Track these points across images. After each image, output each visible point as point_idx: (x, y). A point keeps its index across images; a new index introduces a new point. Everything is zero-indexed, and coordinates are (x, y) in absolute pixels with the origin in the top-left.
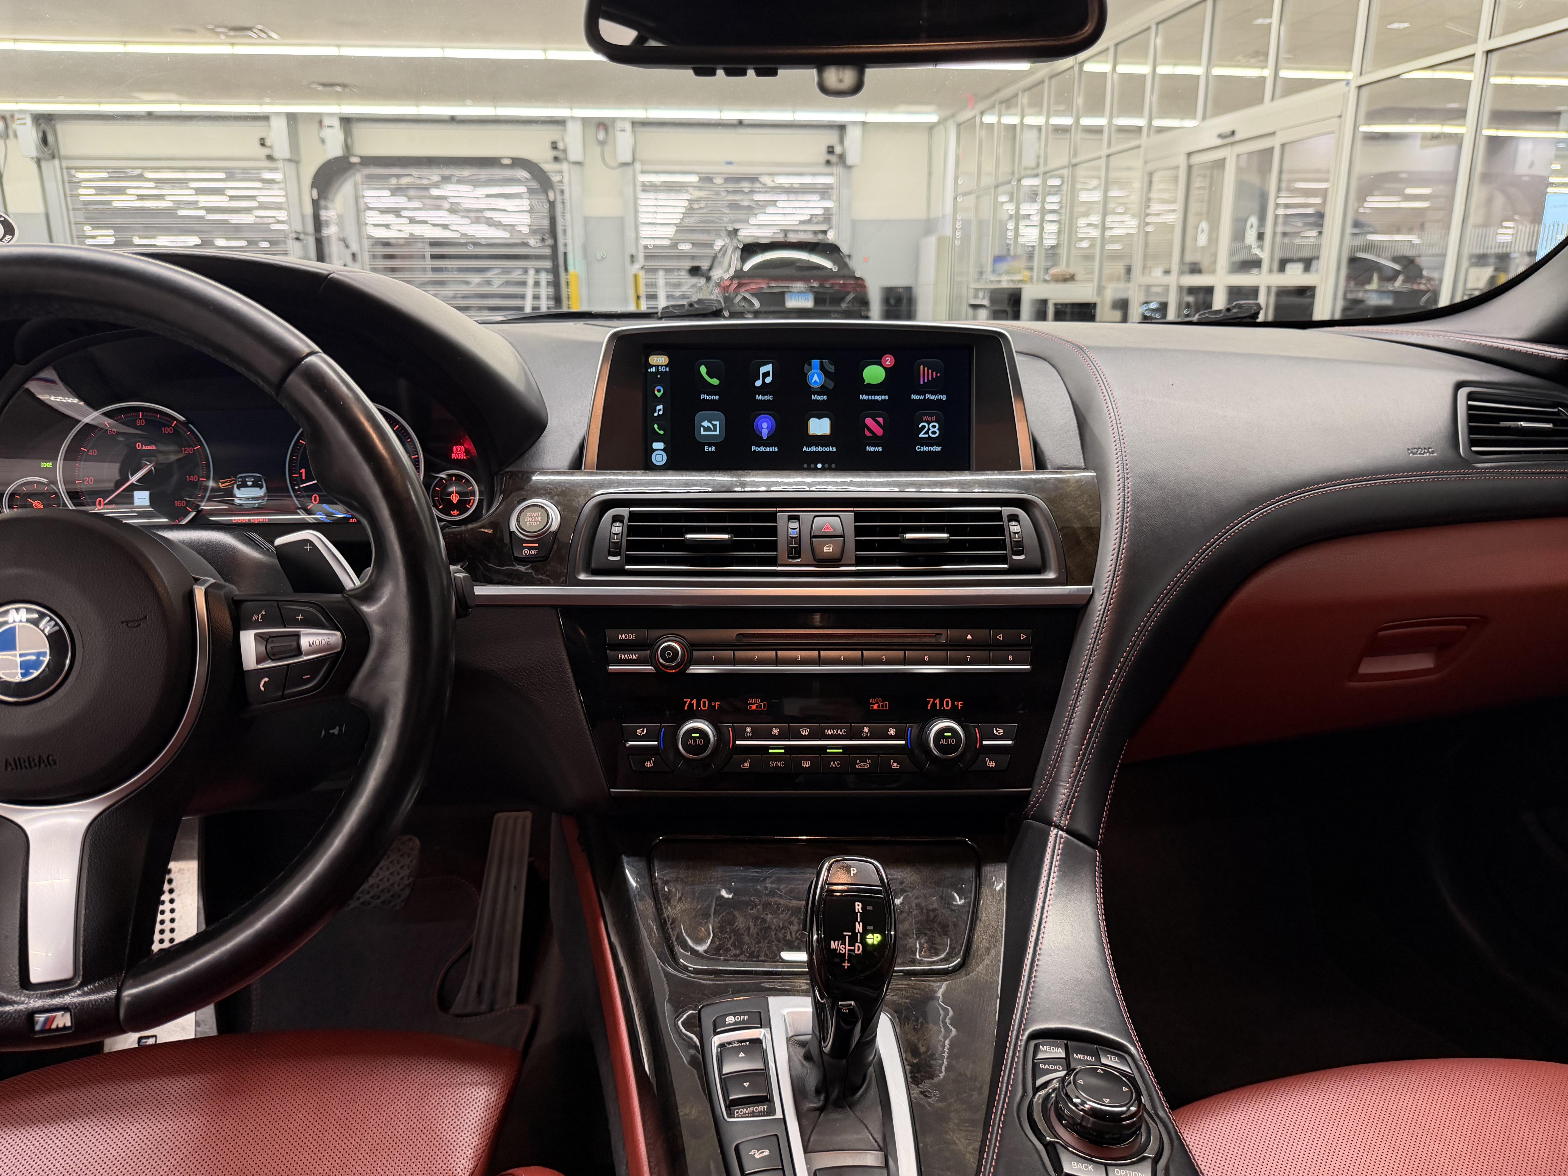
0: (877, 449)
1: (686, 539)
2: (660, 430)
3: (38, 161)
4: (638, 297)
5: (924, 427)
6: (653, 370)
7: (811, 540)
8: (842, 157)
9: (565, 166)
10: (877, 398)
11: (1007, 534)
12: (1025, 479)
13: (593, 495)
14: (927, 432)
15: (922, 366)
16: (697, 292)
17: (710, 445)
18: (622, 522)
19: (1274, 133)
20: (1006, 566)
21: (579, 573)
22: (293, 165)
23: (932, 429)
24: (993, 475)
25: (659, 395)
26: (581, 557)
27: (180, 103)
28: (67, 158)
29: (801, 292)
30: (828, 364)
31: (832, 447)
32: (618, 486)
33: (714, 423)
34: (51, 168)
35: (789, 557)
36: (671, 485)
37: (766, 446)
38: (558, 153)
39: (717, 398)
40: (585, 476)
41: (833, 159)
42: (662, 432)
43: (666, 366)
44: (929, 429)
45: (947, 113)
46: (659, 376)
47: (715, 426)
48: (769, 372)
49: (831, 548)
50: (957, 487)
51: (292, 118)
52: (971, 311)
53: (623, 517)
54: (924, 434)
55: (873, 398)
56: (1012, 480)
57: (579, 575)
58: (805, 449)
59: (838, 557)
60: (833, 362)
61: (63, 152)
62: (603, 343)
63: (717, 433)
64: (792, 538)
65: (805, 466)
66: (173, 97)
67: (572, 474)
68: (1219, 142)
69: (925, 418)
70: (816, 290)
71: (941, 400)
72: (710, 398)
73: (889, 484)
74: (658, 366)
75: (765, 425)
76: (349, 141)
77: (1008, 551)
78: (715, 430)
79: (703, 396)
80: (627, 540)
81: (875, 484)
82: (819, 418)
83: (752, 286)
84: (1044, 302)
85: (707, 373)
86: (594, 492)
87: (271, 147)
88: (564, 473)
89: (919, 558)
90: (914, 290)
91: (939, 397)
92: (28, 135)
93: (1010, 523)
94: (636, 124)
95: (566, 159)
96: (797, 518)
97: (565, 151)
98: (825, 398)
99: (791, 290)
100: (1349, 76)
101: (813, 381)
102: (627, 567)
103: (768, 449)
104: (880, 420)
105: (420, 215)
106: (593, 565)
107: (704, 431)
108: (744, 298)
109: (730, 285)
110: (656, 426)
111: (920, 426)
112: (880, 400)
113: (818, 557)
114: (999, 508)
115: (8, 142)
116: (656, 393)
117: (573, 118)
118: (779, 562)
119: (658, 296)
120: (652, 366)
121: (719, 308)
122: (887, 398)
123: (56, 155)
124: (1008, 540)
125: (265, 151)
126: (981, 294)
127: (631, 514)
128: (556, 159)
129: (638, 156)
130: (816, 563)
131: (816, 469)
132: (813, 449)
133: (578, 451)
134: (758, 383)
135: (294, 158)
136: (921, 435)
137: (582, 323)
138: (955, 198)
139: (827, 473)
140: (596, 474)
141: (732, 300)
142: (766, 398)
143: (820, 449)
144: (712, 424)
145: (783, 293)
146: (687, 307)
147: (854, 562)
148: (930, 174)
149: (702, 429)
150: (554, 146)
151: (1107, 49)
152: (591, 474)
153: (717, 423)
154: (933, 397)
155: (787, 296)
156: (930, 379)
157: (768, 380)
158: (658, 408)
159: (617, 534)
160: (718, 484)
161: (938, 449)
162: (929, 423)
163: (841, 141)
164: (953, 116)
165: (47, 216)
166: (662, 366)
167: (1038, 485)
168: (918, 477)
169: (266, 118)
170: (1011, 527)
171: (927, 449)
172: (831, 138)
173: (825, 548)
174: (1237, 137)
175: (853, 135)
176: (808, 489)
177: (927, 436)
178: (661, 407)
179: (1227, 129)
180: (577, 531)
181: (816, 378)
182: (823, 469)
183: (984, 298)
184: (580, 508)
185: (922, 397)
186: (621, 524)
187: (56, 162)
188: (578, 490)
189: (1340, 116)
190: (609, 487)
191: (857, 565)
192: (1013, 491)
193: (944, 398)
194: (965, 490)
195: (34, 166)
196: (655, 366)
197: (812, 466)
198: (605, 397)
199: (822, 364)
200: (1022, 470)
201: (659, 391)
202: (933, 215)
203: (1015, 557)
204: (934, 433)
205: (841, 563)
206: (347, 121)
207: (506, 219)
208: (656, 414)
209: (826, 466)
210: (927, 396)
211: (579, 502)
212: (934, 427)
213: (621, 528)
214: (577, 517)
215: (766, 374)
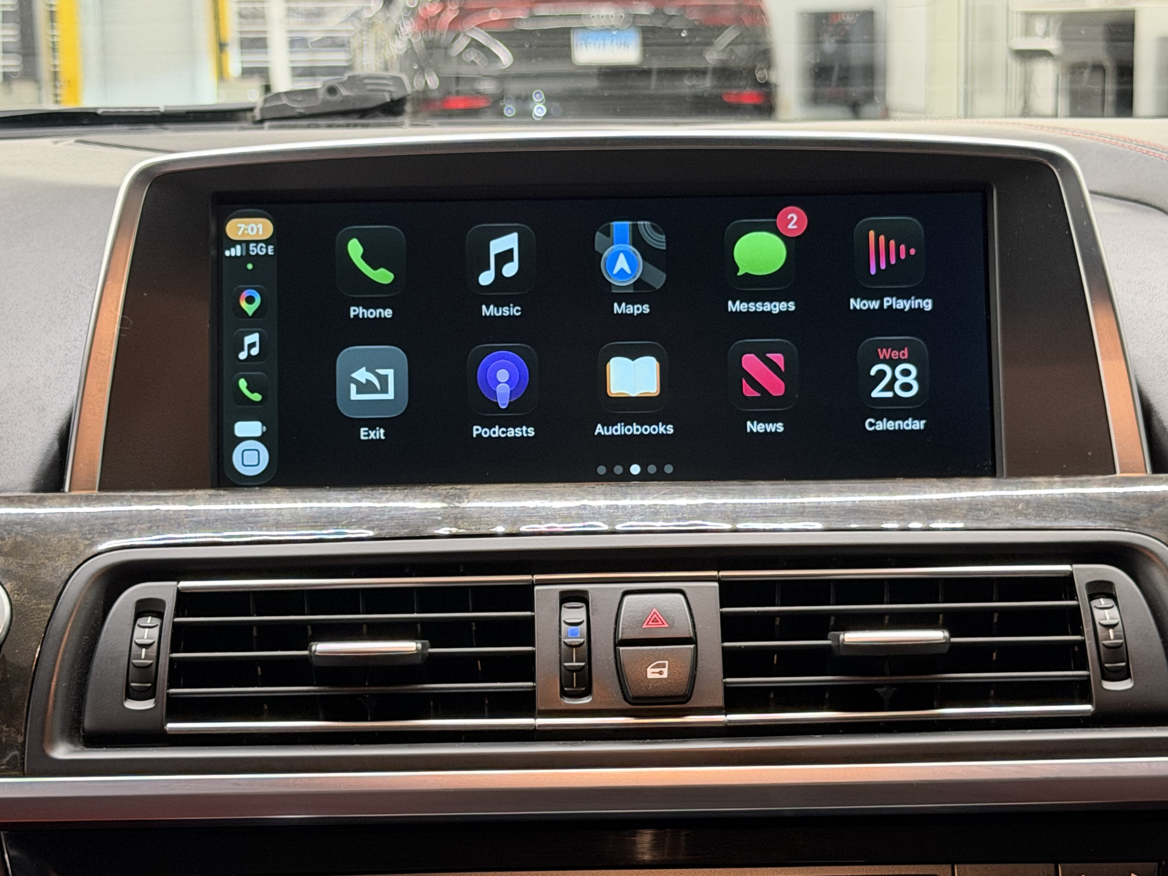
0: (771, 427)
1: (313, 654)
2: (252, 392)
4: (222, 46)
5: (882, 374)
6: (236, 251)
7: (616, 653)
10: (768, 307)
11: (1087, 628)
12: (1126, 497)
13: (90, 552)
14: (890, 387)
15: (872, 233)
16: (361, 32)
17: (372, 424)
18: (160, 615)
20: (1088, 707)
21: (52, 742)
23: (901, 380)
24: (1051, 485)
25: (250, 309)
26: (59, 704)
29: (608, 29)
30: (650, 230)
31: (665, 423)
32: (150, 530)
33: (382, 372)
35: (564, 694)
36: (278, 525)
37: (505, 423)
39: (388, 313)
40: (71, 505)
42: (256, 397)
43: (267, 242)
44: (894, 379)
46: (250, 266)
47: (384, 380)
48: (511, 251)
49: (665, 670)
50: (964, 517)
52: (1016, 67)
53: (161, 603)
54: (885, 389)
55: (759, 307)
56: (1096, 499)
57: (52, 749)
58: (599, 429)
59: (681, 689)
60: (660, 226)
62: (118, 189)
63: (390, 395)
64: (571, 646)
65: (602, 470)
67: (40, 502)
69: (883, 353)
70: (647, 23)
71: (920, 310)
72: (372, 313)
73: (801, 512)
74: (248, 243)
75: (503, 375)
77: (1092, 671)
78: (384, 390)
79: (355, 311)
80: (172, 660)
81: (766, 514)
82: (633, 358)
83: (494, 15)
85: (364, 257)
86: (93, 544)
88: (20, 501)
89: (879, 690)
91: (915, 303)
93: (1094, 603)
96: (582, 598)
98: (646, 309)
99: (586, 23)
101: (616, 271)
102: (170, 726)
103: (511, 432)
104: (778, 358)
106: (88, 723)
107: (359, 392)
108: (475, 45)
109: (439, 15)
110: (243, 384)
111: (873, 372)
112: (776, 311)
113: (632, 692)
114: (1066, 568)
116: (244, 304)
118: (540, 706)
119: (270, 43)
120: (234, 243)
121: (397, 96)
122: (792, 306)
124: (1090, 645)
126: (1039, 26)
127: (181, 595)
130: (627, 706)
131: (627, 477)
132: (619, 429)
133: (56, 446)
134: (486, 278)
136: (876, 393)
137: (72, 140)
139: (653, 486)
140: (98, 500)
141: (446, 49)
142: (505, 311)
143: (635, 429)
144: (378, 376)
145: (566, 31)
146: (322, 95)
147: (720, 702)
149: (353, 387)
152: (88, 500)
153: (390, 373)
154: (901, 304)
155: (576, 39)
156: (893, 262)
157: (510, 270)
158: (249, 340)
159: (147, 646)
160: (392, 518)
161: (919, 425)
162: (893, 365)
166: (257, 242)
167: (1157, 511)
168: (870, 492)
170: (1097, 613)
171: (891, 425)
173: (649, 670)
176: (605, 527)
177: (890, 394)
178: (254, 338)
180: (50, 641)
181: (622, 263)
182: (644, 477)
183: (1046, 34)
184: (59, 584)
185: (875, 305)
186: (157, 621)
188: (54, 540)
190: (130, 534)
191: (728, 709)
192: (1098, 525)
193: (927, 305)
194: (985, 525)
196: (240, 242)
197: (618, 470)
198: (123, 320)
199: (636, 232)
200: (1118, 474)
201: (250, 300)
203: (1109, 685)
204: (906, 387)
205: (689, 705)
208: (243, 356)
209: (652, 469)
210: (888, 302)
211: (54, 570)
212: (906, 373)
213: (156, 631)
214: (51, 607)
215: (505, 257)
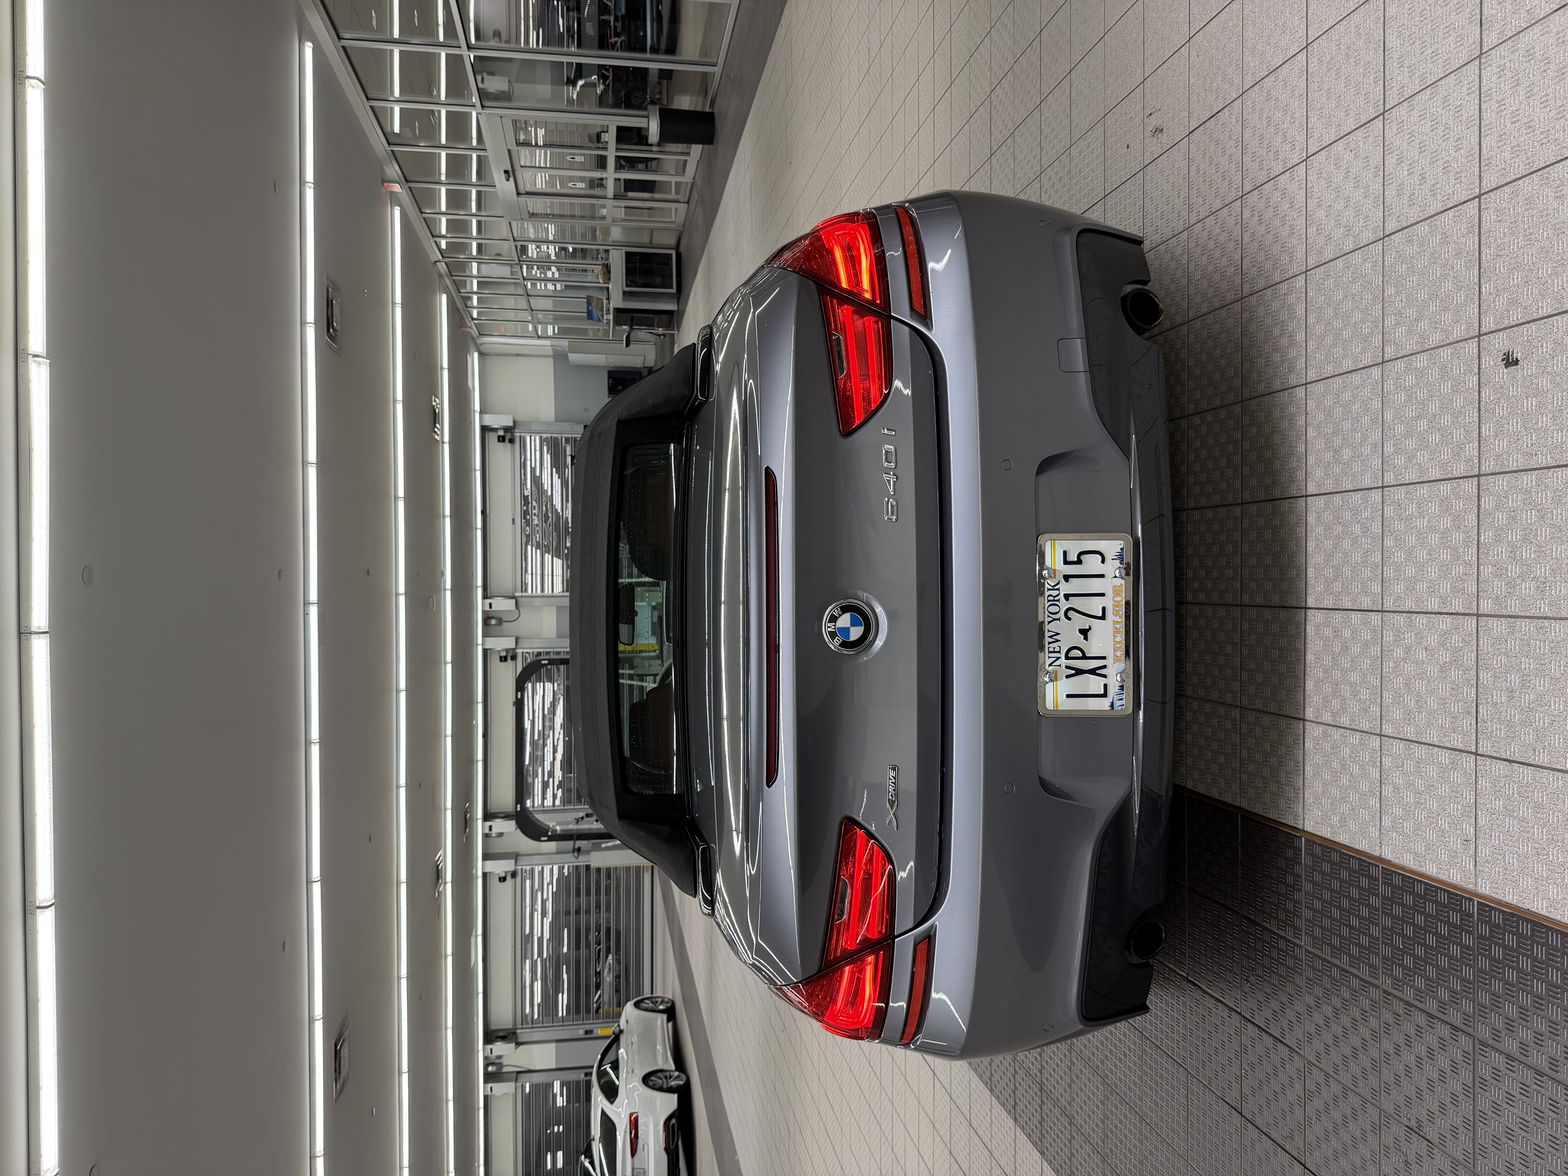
3: (518, 1044)
8: (507, 429)
9: (519, 651)
19: (509, 151)
22: (519, 858)
27: (476, 936)
28: (515, 1024)
34: (524, 1034)
38: (509, 656)
41: (508, 436)
45: (472, 347)
51: (486, 857)
61: (510, 1026)
66: (473, 939)
68: (512, 179)
76: (502, 815)
84: (624, 293)
87: (506, 873)
90: (610, 369)
92: (500, 1048)
94: (485, 597)
95: (514, 650)
97: (507, 651)
100: (474, 114)
105: (547, 768)
115: (505, 1064)
117: (483, 644)
123: (513, 1031)
125: (509, 878)
128: (514, 658)
129: (511, 595)
135: (515, 857)
138: (539, 337)
148: (518, 355)
150: (504, 659)
151: (436, 242)
163: (495, 430)
164: (473, 338)
165: (558, 1041)
169: (485, 875)
172: (492, 438)
174: (510, 169)
175: (491, 420)
179: (503, 176)
187: (518, 1031)
189: (501, 117)
195: (522, 1047)
202: (551, 354)
206: (487, 817)
207: (549, 699)
